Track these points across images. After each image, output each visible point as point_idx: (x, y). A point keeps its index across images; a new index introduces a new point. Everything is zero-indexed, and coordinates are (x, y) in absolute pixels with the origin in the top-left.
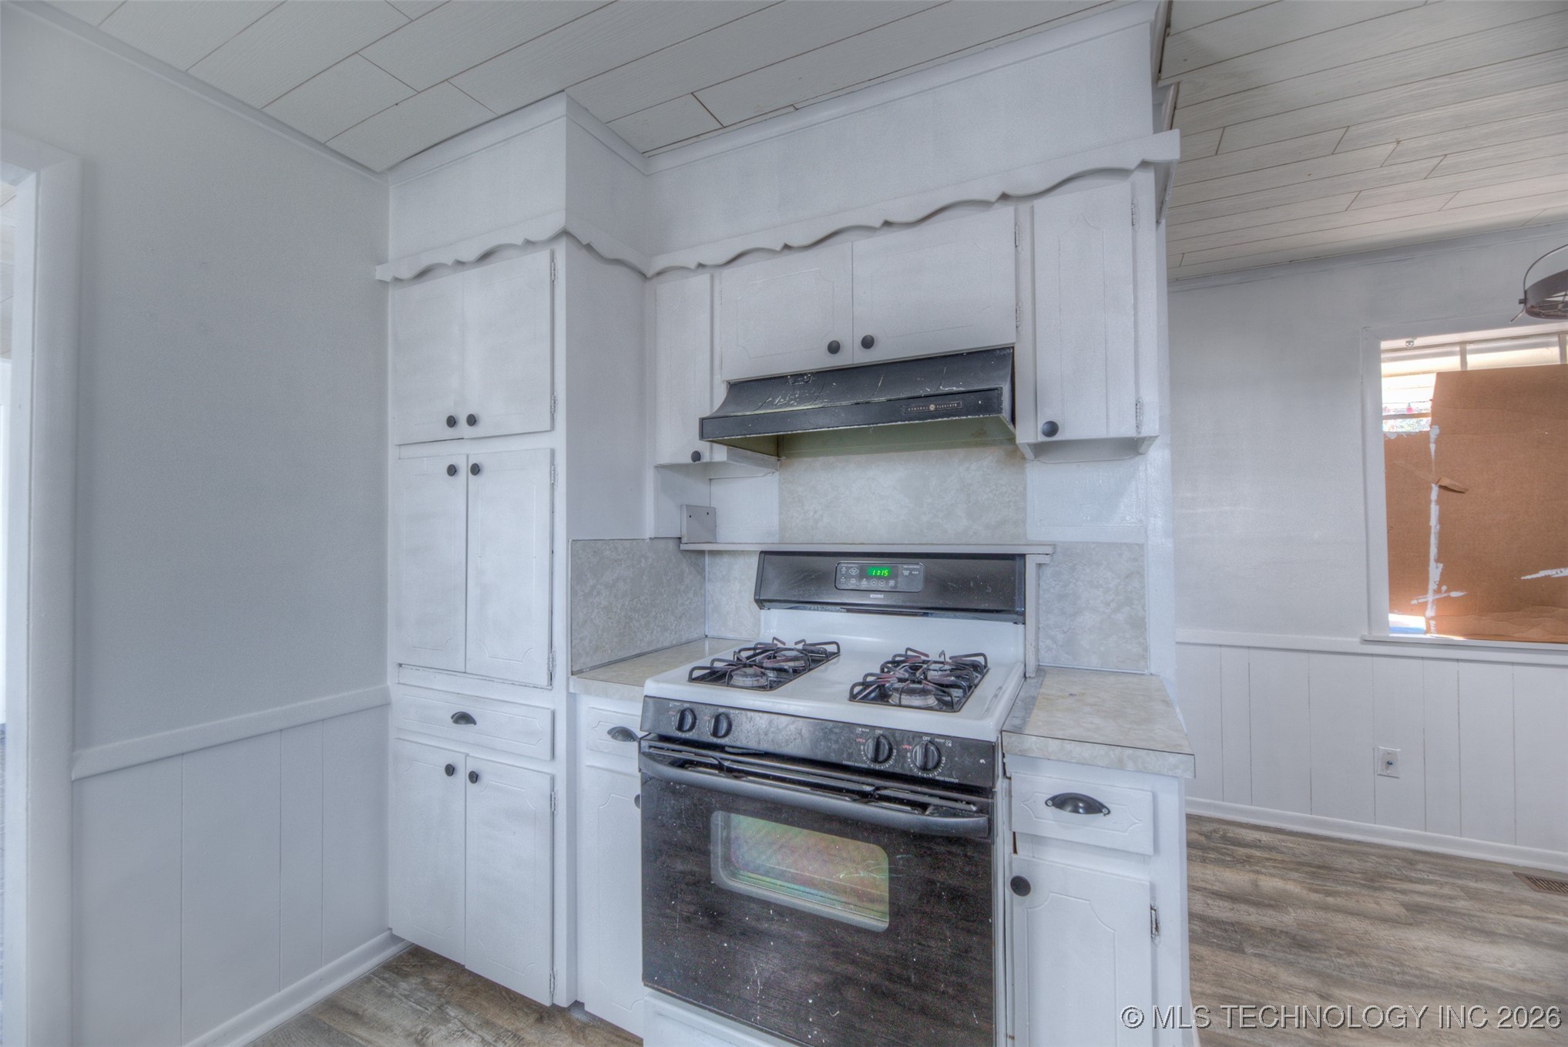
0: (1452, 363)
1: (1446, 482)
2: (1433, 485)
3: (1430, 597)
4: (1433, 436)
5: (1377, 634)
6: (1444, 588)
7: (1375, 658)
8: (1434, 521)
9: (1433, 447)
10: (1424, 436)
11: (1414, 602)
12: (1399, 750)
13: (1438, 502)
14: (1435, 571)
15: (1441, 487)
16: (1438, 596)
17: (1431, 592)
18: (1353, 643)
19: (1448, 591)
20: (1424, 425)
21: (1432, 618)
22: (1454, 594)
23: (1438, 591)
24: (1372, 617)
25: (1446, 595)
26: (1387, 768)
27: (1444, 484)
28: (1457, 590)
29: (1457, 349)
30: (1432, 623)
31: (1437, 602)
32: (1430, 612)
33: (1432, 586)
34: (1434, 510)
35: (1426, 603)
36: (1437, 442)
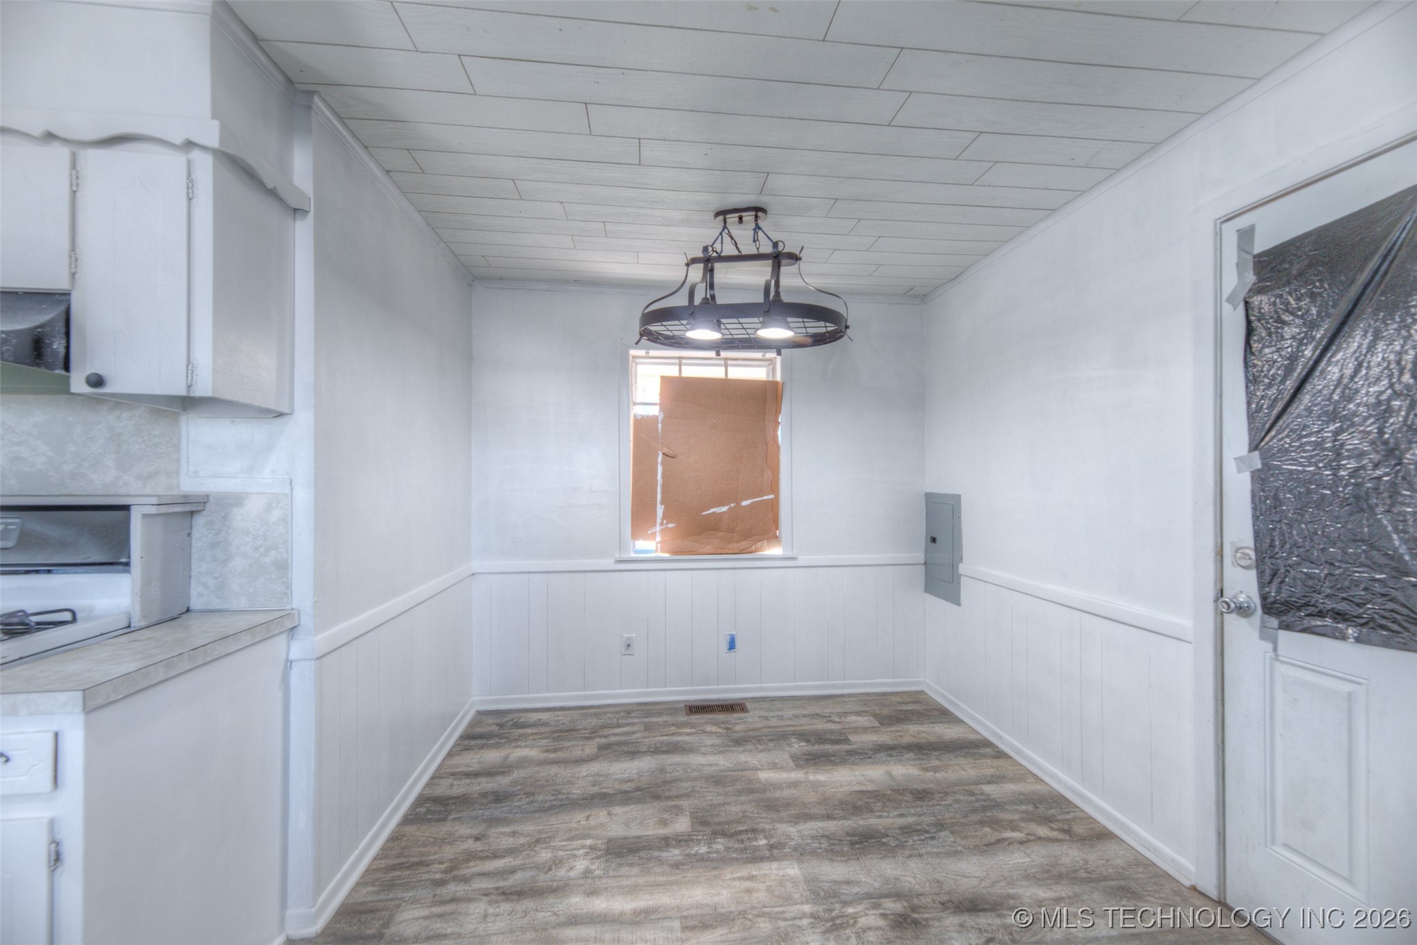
0: (673, 371)
1: (665, 450)
2: (660, 452)
3: (658, 528)
4: (660, 419)
5: (624, 556)
6: (665, 522)
7: (623, 573)
8: (659, 477)
9: (660, 426)
10: (656, 418)
11: (650, 532)
12: (634, 635)
13: (662, 464)
14: (660, 510)
15: (664, 454)
16: (662, 527)
17: (658, 524)
18: (608, 563)
19: (667, 524)
20: (654, 411)
21: (659, 542)
22: (670, 526)
23: (662, 524)
24: (621, 546)
25: (665, 526)
26: (628, 649)
27: (664, 452)
28: (671, 523)
29: (677, 361)
30: (659, 545)
31: (662, 531)
32: (658, 539)
33: (659, 521)
34: (660, 468)
35: (656, 532)
36: (663, 422)
